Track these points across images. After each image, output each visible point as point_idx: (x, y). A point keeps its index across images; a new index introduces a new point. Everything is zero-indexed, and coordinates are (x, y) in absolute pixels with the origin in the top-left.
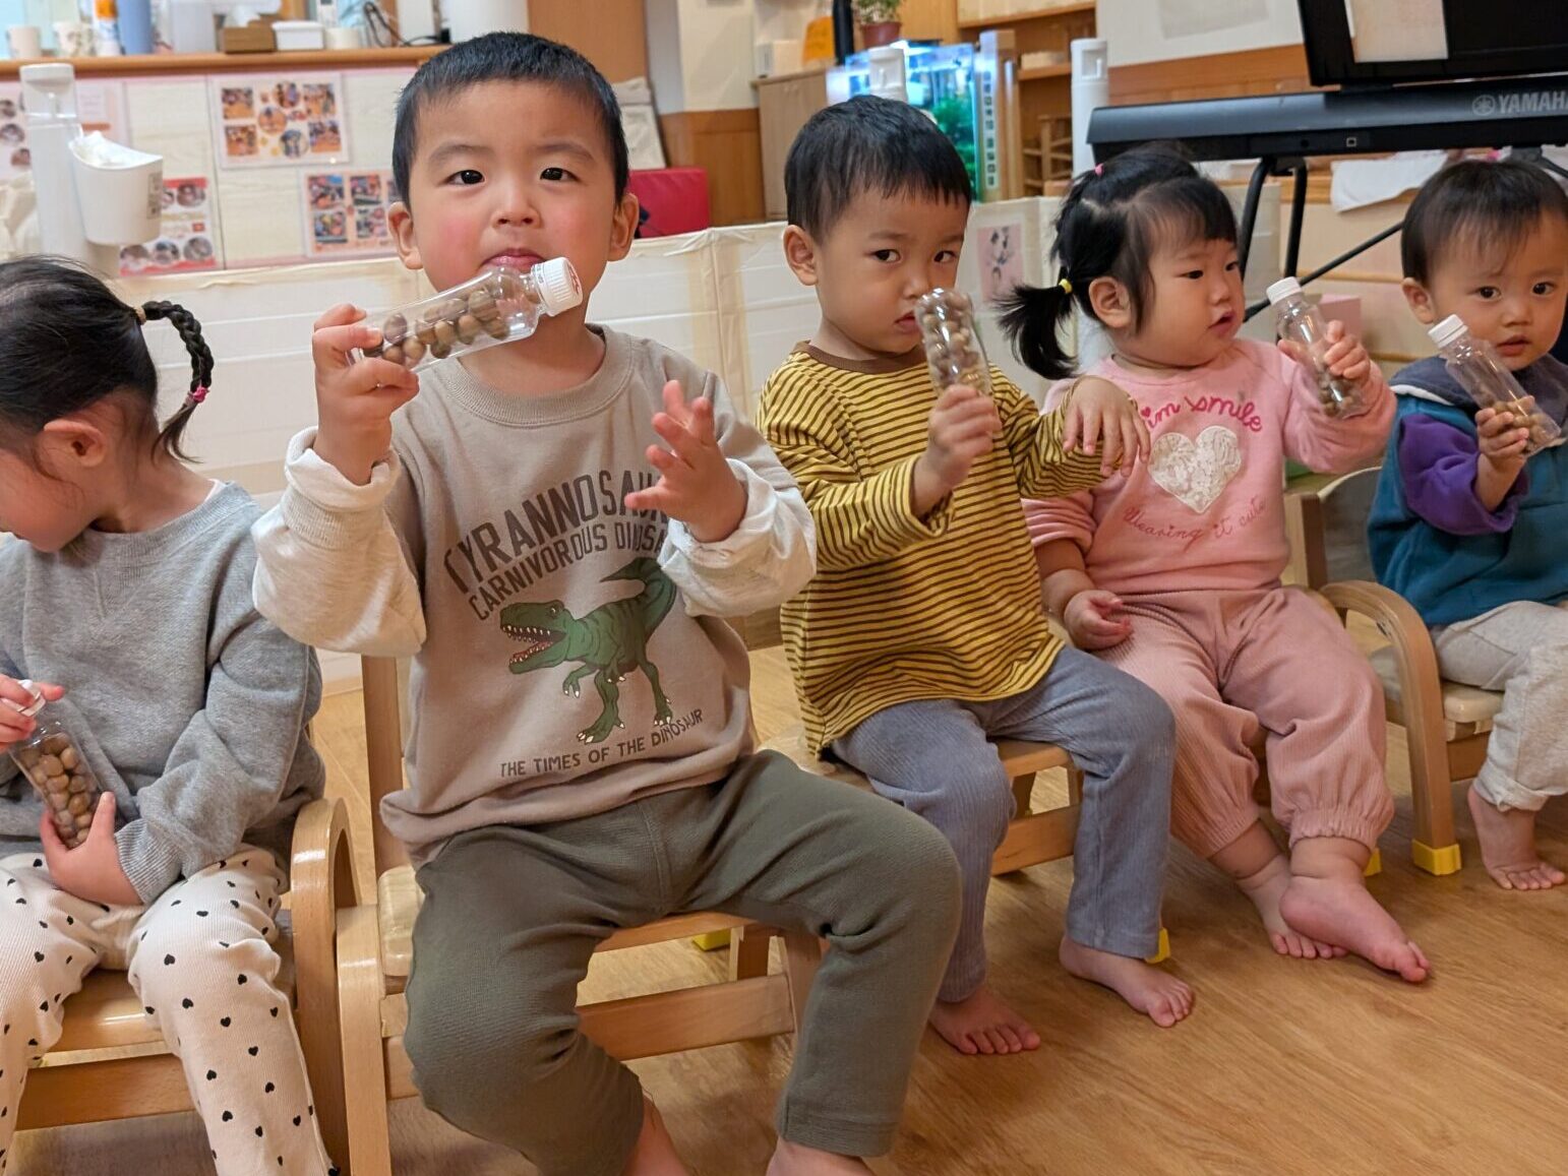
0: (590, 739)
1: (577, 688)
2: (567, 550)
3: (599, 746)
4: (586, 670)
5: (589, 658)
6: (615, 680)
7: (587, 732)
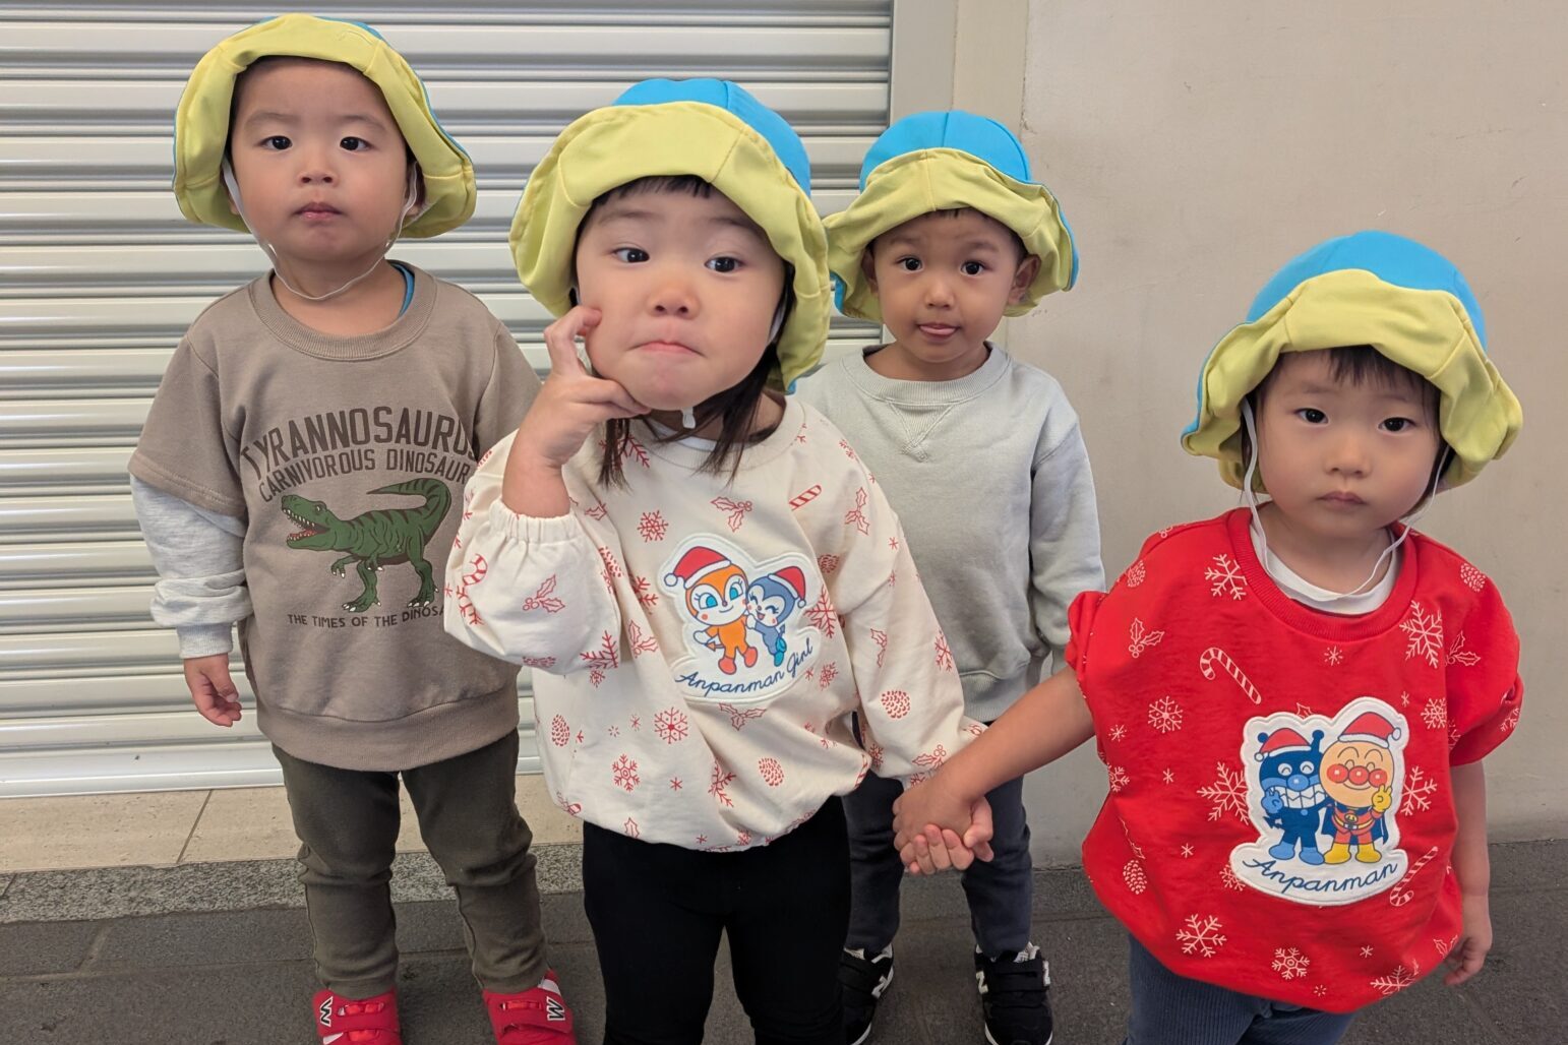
0: (353, 609)
1: (342, 571)
2: (334, 464)
3: (359, 615)
4: (351, 559)
5: (355, 551)
6: (374, 569)
7: (351, 604)
